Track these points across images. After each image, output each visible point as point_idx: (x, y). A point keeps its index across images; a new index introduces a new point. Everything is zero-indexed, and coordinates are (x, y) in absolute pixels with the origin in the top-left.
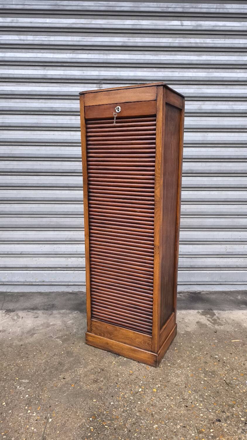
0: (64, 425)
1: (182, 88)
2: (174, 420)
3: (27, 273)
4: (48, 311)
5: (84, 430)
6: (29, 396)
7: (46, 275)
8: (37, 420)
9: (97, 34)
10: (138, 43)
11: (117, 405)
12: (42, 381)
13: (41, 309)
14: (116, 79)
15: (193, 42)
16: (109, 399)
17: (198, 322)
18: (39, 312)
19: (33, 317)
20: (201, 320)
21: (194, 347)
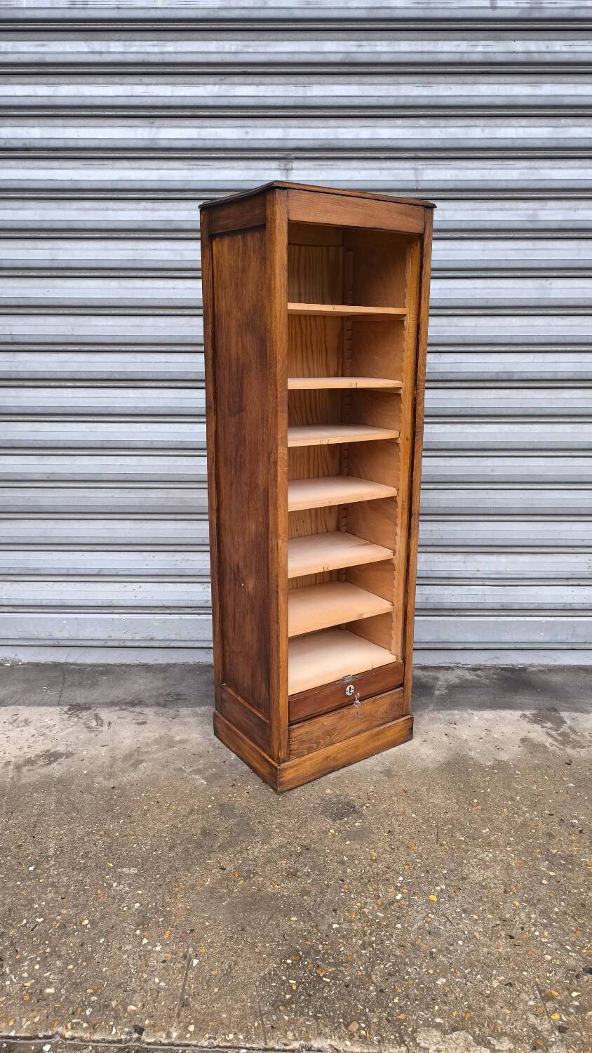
0: (228, 973)
1: (491, 169)
2: (482, 967)
3: (113, 619)
4: (167, 710)
5: (274, 986)
6: (141, 905)
7: (156, 624)
8: (164, 962)
9: (281, 35)
10: (382, 54)
11: (347, 930)
12: (168, 872)
13: (152, 705)
14: (327, 146)
15: (520, 50)
16: (327, 917)
17: (523, 740)
18: (146, 710)
19: (134, 722)
20: (532, 735)
21: (518, 798)
